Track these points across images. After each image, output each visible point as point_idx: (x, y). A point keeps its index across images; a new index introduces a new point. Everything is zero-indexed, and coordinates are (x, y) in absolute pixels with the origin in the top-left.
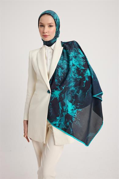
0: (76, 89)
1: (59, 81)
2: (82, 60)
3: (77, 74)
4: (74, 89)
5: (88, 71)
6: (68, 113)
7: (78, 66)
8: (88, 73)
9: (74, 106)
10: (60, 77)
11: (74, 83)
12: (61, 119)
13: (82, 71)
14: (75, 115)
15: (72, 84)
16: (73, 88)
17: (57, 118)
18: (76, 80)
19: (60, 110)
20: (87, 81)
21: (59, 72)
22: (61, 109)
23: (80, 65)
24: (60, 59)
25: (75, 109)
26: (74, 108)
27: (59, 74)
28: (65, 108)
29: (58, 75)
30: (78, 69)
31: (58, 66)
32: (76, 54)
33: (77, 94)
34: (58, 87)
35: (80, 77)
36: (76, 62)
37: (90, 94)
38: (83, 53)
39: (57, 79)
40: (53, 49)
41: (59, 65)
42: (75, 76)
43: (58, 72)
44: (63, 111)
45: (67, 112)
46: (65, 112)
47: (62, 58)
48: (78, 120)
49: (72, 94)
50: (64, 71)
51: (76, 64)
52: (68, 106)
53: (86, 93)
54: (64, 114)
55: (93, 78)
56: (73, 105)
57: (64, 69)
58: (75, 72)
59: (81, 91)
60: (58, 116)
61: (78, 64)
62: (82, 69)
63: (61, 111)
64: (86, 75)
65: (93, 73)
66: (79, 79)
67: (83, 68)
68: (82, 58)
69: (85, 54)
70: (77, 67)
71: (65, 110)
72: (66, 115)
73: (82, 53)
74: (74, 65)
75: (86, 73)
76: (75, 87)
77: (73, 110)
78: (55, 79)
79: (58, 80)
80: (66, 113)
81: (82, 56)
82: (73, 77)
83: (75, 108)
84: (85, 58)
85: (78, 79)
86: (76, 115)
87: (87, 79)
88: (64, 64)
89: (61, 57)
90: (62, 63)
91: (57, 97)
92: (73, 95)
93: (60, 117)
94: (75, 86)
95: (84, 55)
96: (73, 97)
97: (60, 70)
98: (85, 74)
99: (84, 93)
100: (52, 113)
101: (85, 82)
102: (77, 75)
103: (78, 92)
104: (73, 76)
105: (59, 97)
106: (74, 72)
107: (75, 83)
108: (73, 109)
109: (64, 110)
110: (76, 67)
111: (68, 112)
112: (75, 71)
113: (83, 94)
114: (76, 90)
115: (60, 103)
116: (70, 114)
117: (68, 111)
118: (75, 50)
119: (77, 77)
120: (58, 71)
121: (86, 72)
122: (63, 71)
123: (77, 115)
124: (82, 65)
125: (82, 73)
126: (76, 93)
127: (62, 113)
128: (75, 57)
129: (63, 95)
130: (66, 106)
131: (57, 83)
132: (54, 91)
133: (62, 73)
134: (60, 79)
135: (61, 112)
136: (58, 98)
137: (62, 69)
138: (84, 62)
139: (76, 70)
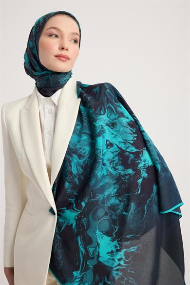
0: (120, 201)
1: (74, 186)
2: (128, 129)
3: (122, 165)
4: (117, 202)
5: (146, 156)
6: (99, 262)
7: (122, 146)
8: (145, 161)
9: (115, 242)
10: (75, 176)
11: (114, 188)
12: (82, 278)
13: (132, 156)
14: (119, 265)
15: (112, 190)
16: (114, 201)
17: (75, 273)
18: (119, 180)
19: (80, 254)
20: (144, 178)
21: (73, 164)
22: (83, 251)
23: (125, 142)
24: (73, 133)
25: (117, 251)
26: (116, 247)
27: (74, 170)
28: (91, 250)
29: (71, 173)
30: (122, 154)
31: (70, 152)
32: (113, 117)
33: (124, 213)
34: (73, 200)
35: (130, 171)
36: (115, 137)
37: (155, 208)
38: (131, 113)
39: (69, 182)
40: (56, 103)
41: (72, 147)
42: (116, 169)
43: (71, 166)
44: (87, 256)
45: (97, 259)
46: (93, 258)
47: (79, 127)
48: (131, 275)
49: (111, 216)
50: (84, 162)
51: (117, 141)
52: (98, 244)
53: (145, 207)
54: (91, 264)
55: (160, 170)
56: (113, 240)
57: (84, 157)
58: (116, 162)
59: (133, 206)
60: (77, 269)
61: (121, 140)
62: (132, 153)
63: (84, 256)
64: (141, 165)
65: (158, 159)
66: (127, 177)
67: (134, 150)
68: (129, 124)
69: (136, 114)
70: (120, 149)
71: (93, 253)
72: (95, 266)
73: (126, 113)
74: (110, 145)
75: (141, 161)
76: (118, 197)
77: (112, 252)
78: (64, 183)
79: (72, 182)
80: (95, 262)
81: (128, 120)
82: (111, 174)
83: (119, 248)
84: (135, 124)
85: (124, 176)
86: (122, 263)
87: (144, 174)
88: (84, 146)
89: (77, 125)
90: (79, 142)
91: (72, 224)
92: (114, 217)
93: (81, 272)
94: (118, 194)
95: (134, 117)
96: (113, 222)
97: (75, 160)
98: (139, 163)
99: (139, 209)
100: (62, 262)
101: (140, 181)
102: (120, 168)
103: (126, 208)
104: (110, 170)
105: (76, 225)
106: (111, 162)
107: (117, 186)
108: (114, 250)
109: (91, 256)
110: (118, 149)
111: (101, 259)
112: (116, 158)
113: (138, 211)
114: (122, 204)
115: (79, 238)
116: (106, 264)
117: (98, 256)
118: (109, 107)
119: (122, 173)
120: (70, 162)
121: (142, 158)
122: (81, 161)
123: (125, 262)
124: (132, 142)
125: (133, 161)
126: (122, 211)
127: (85, 262)
128: (112, 125)
129: (84, 220)
130: (94, 244)
131: (70, 190)
132: (63, 211)
133: (81, 167)
134: (76, 180)
135: (83, 260)
136: (74, 226)
137: (80, 156)
138: (134, 133)
139: (116, 156)
